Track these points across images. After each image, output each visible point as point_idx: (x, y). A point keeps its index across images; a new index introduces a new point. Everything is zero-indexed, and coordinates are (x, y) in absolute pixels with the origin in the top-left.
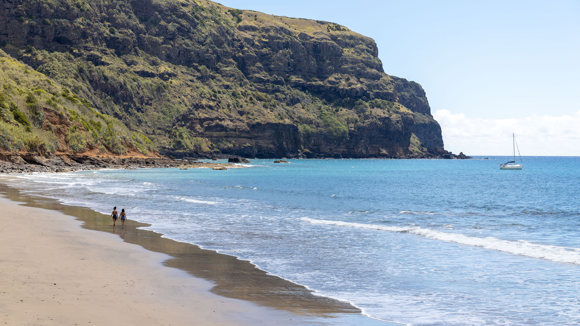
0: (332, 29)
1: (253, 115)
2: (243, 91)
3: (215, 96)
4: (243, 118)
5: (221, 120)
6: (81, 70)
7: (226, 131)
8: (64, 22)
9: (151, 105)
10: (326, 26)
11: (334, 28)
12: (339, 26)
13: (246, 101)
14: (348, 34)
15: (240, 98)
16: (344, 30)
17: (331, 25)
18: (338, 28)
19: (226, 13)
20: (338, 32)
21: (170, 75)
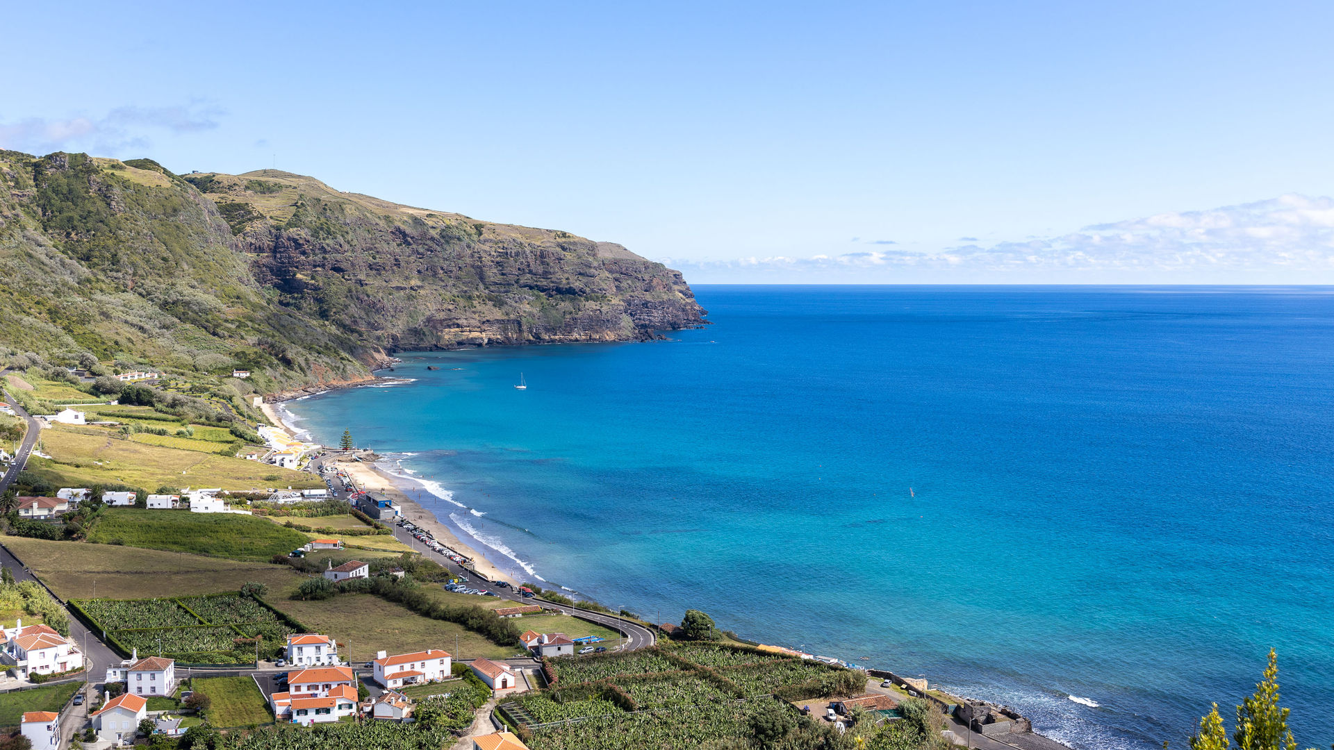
0: (559, 237)
1: (484, 313)
2: (478, 294)
3: (454, 300)
4: (476, 316)
5: (457, 319)
6: (350, 291)
7: (462, 327)
8: (339, 257)
9: (402, 312)
10: (553, 234)
11: (561, 235)
12: (565, 233)
13: (479, 303)
14: (572, 240)
15: (475, 300)
16: (569, 237)
17: (558, 233)
18: (564, 235)
19: (471, 227)
20: (564, 240)
21: (419, 287)
